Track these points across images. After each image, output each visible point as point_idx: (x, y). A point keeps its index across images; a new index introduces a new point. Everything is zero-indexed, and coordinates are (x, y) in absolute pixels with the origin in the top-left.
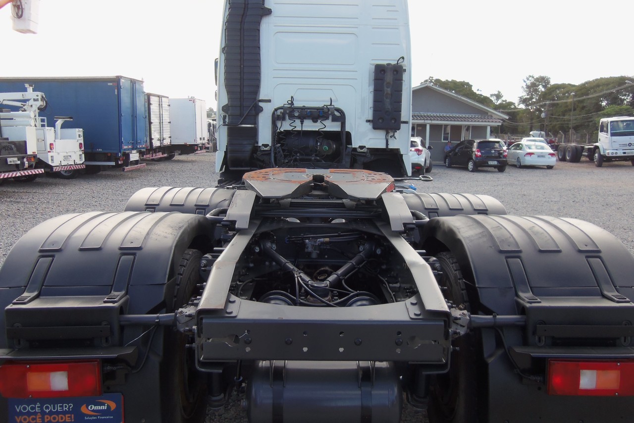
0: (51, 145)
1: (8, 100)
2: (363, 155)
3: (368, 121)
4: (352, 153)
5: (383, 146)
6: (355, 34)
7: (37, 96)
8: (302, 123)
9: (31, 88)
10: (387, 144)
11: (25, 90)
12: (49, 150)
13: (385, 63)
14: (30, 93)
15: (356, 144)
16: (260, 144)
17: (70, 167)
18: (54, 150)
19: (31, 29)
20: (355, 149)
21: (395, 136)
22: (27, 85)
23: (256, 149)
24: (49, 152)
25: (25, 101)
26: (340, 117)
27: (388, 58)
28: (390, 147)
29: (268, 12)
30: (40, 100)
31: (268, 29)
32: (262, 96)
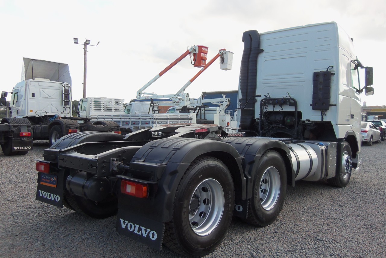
0: (228, 123)
1: (216, 102)
2: (309, 125)
3: (311, 105)
4: (303, 123)
5: (320, 120)
6: (305, 56)
7: (226, 100)
8: (274, 107)
9: (225, 96)
10: (322, 119)
11: (222, 97)
12: (227, 125)
13: (319, 71)
14: (224, 98)
15: (304, 118)
16: (255, 119)
17: (238, 135)
18: (229, 126)
19: (228, 68)
20: (304, 122)
21: (326, 113)
22: (223, 95)
23: (253, 121)
24: (226, 127)
25: (222, 102)
26: (294, 103)
27: (322, 68)
28: (324, 120)
29: (262, 51)
30: (227, 101)
31: (262, 60)
32: (257, 94)
